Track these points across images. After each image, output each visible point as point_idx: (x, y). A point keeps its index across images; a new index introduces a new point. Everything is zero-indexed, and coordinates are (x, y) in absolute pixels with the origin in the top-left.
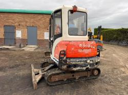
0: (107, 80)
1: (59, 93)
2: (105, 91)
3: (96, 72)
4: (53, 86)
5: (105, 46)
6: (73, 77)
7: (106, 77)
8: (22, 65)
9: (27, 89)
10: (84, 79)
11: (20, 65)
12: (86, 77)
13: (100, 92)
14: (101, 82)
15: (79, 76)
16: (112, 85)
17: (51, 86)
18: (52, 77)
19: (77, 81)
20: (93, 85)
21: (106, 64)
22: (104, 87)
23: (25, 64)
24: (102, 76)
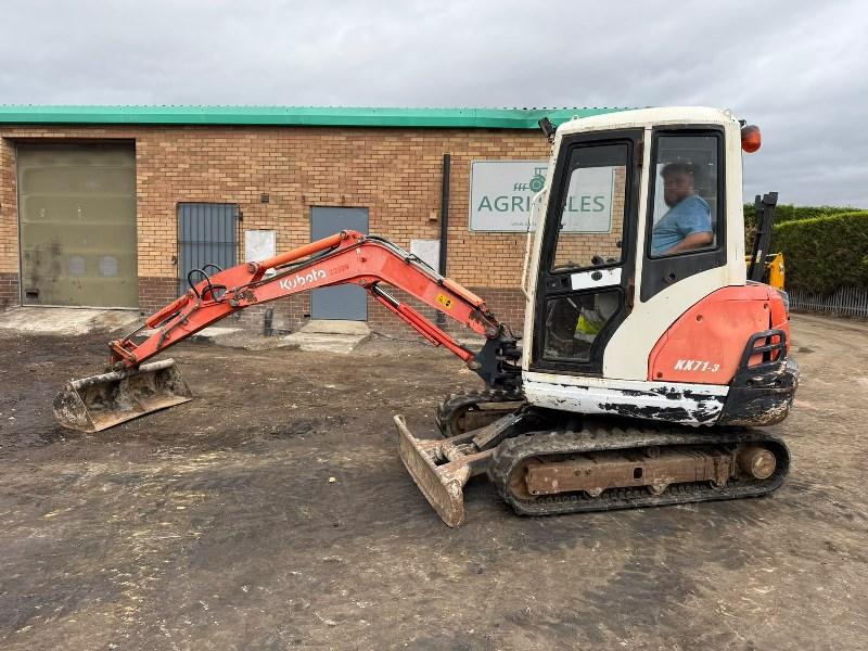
0: (828, 506)
1: (579, 549)
2: (823, 552)
3: (762, 463)
4: (538, 516)
5: (801, 332)
6: (635, 482)
7: (822, 495)
8: (330, 424)
9: (411, 525)
10: (698, 495)
11: (316, 422)
12: (706, 484)
13: (792, 552)
14: (796, 516)
15: (669, 480)
16: (857, 529)
17: (525, 516)
18: (533, 469)
19: (657, 501)
20: (752, 523)
21: (814, 434)
22: (814, 534)
23: (342, 421)
24: (796, 489)
